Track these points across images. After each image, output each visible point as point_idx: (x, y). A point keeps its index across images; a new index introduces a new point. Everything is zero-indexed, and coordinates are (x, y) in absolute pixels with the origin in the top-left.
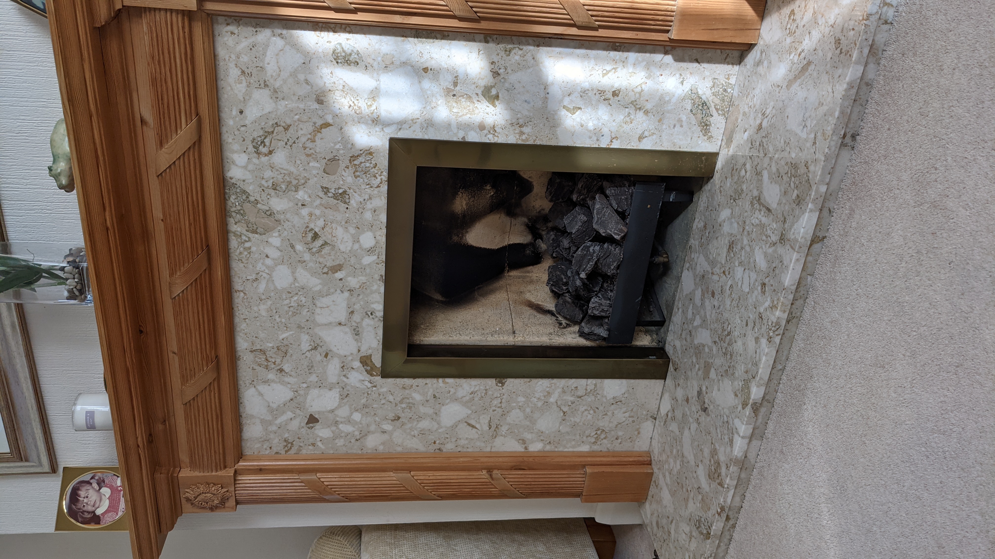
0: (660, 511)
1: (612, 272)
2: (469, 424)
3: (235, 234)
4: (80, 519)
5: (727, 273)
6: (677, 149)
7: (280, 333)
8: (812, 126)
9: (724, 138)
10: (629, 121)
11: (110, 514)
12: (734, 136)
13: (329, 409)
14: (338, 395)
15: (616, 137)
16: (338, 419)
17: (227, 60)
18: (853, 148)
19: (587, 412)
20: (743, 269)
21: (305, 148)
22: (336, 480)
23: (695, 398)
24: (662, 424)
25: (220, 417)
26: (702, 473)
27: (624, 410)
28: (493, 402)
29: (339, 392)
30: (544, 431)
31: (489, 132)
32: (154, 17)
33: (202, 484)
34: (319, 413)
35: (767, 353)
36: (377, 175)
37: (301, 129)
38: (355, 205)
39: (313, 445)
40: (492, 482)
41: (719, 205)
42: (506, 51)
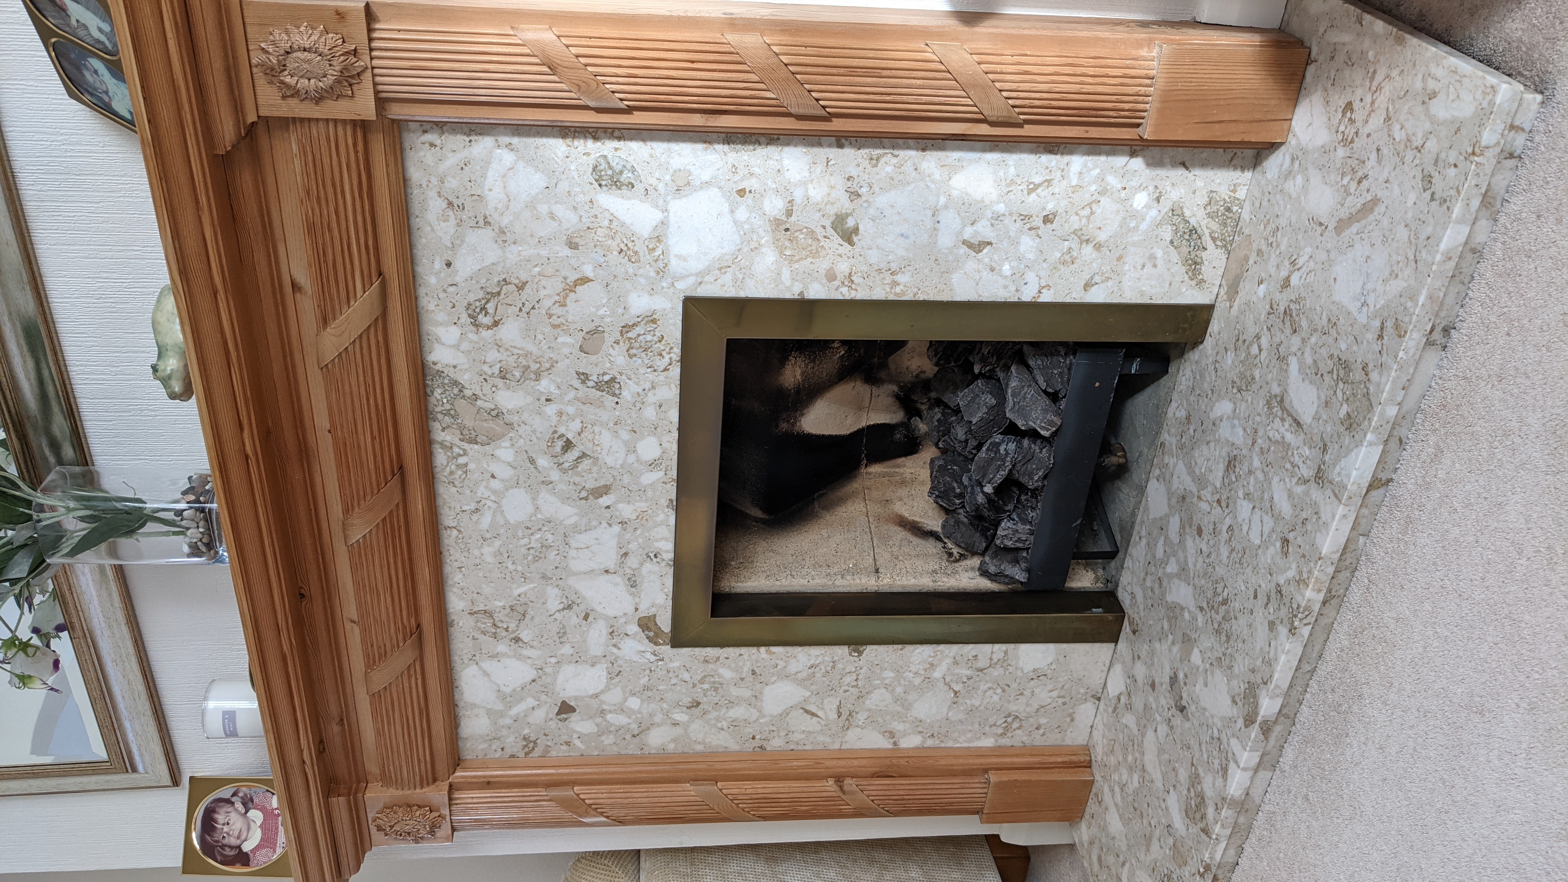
0: (1104, 840)
1: (1036, 485)
2: (807, 711)
3: (442, 444)
4: (219, 858)
5: (1224, 504)
6: (1146, 300)
7: (514, 586)
8: (1378, 307)
9: (1223, 282)
10: (1069, 260)
11: (264, 851)
12: (1241, 284)
13: (591, 692)
14: (605, 673)
15: (1048, 286)
16: (605, 707)
17: (424, 186)
18: (1444, 348)
19: (992, 691)
20: (1251, 507)
21: (550, 316)
22: (604, 795)
23: (1166, 686)
24: (1110, 710)
25: (425, 712)
26: (1174, 804)
27: (1050, 687)
28: (844, 679)
29: (607, 668)
30: (923, 719)
31: (843, 283)
32: (308, 130)
33: (400, 807)
34: (576, 698)
35: (1289, 651)
36: (664, 353)
37: (544, 288)
38: (629, 398)
39: (568, 743)
40: (843, 797)
41: (1212, 390)
42: (871, 159)
